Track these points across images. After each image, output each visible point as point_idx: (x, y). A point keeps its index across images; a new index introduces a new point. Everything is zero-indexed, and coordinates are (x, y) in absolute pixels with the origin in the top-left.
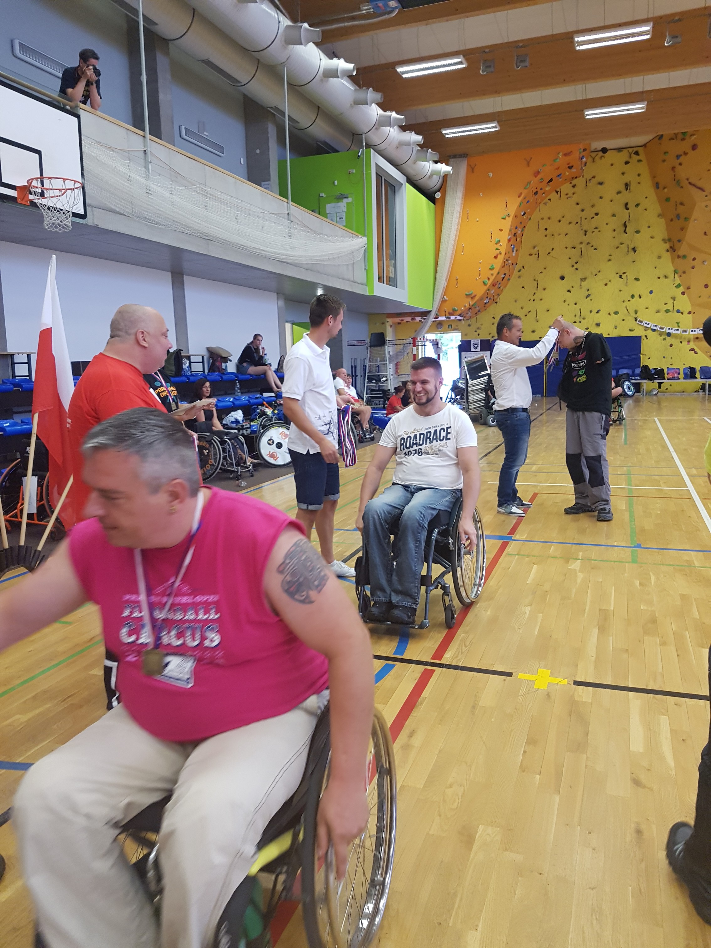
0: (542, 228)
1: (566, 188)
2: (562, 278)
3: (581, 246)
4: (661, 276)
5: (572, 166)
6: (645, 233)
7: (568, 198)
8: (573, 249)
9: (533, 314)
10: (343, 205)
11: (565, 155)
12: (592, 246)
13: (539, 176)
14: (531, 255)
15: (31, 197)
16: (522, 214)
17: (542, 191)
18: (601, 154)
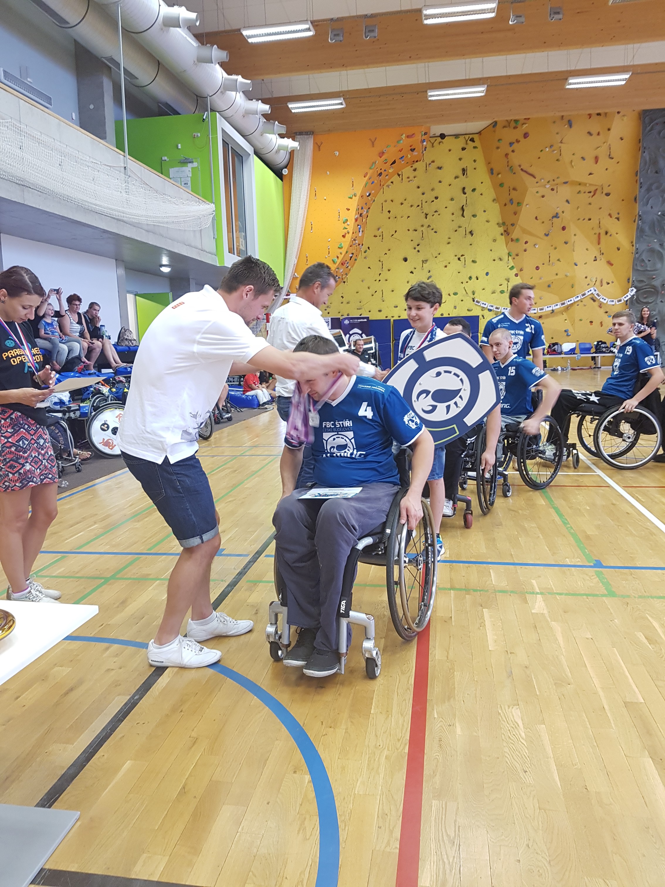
0: (386, 210)
1: (407, 171)
2: (405, 260)
3: (422, 228)
4: (496, 259)
5: (414, 149)
6: (482, 217)
7: (409, 181)
8: (415, 232)
9: (379, 293)
10: (188, 169)
11: (408, 137)
12: (432, 229)
13: (384, 157)
14: (375, 236)
16: (368, 195)
17: (386, 173)
18: (439, 139)
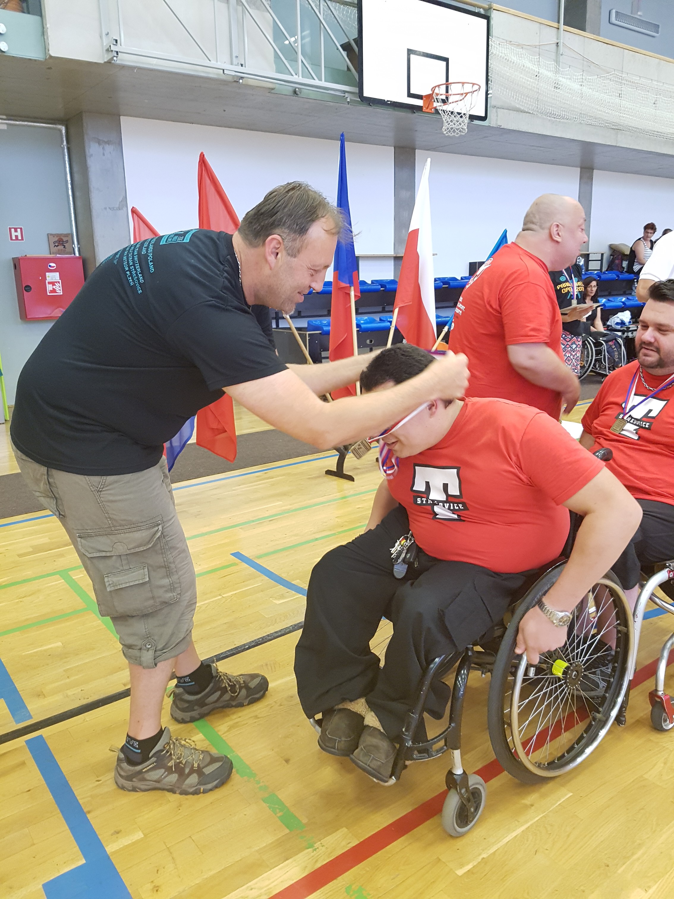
15: (435, 104)
